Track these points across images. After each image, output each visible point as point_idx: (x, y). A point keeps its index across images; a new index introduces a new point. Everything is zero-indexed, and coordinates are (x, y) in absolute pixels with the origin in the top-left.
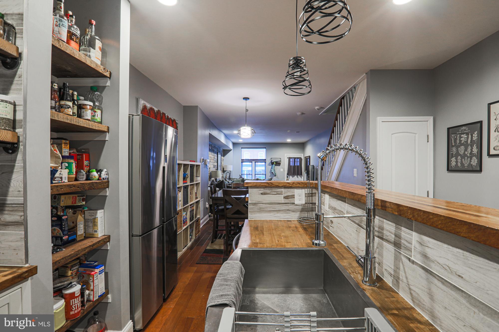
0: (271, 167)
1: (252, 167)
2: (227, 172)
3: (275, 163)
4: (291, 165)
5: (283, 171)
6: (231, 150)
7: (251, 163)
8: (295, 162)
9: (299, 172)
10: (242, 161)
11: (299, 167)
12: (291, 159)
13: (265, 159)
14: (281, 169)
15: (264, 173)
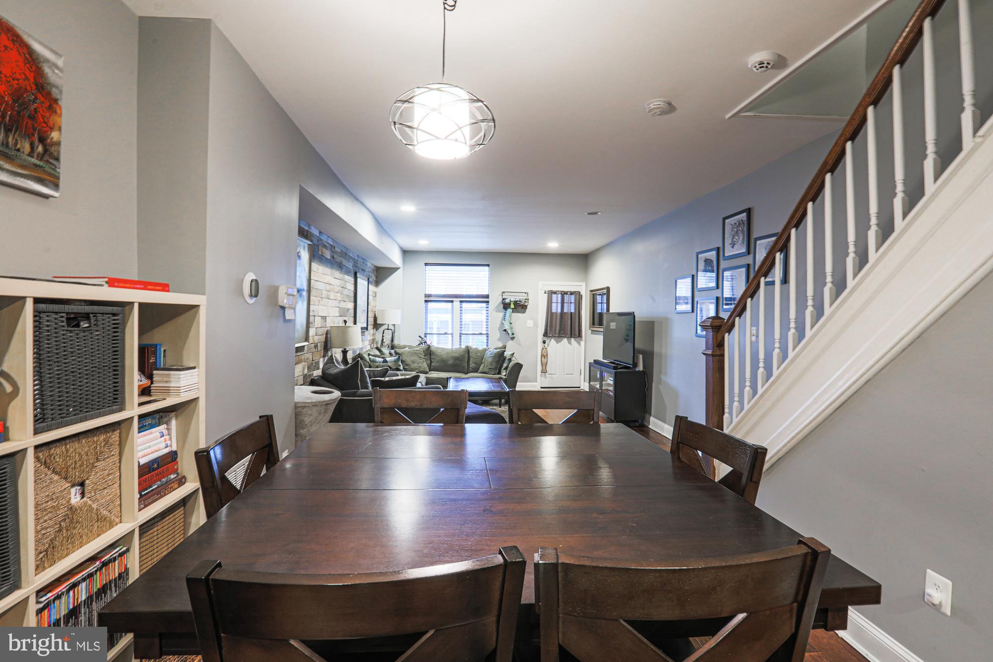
0: (502, 314)
1: (453, 316)
2: (385, 327)
4: (554, 311)
5: (532, 326)
6: (397, 269)
7: (450, 304)
8: (565, 304)
9: (575, 330)
10: (427, 299)
11: (575, 318)
12: (553, 295)
13: (487, 293)
14: (528, 321)
15: (485, 332)
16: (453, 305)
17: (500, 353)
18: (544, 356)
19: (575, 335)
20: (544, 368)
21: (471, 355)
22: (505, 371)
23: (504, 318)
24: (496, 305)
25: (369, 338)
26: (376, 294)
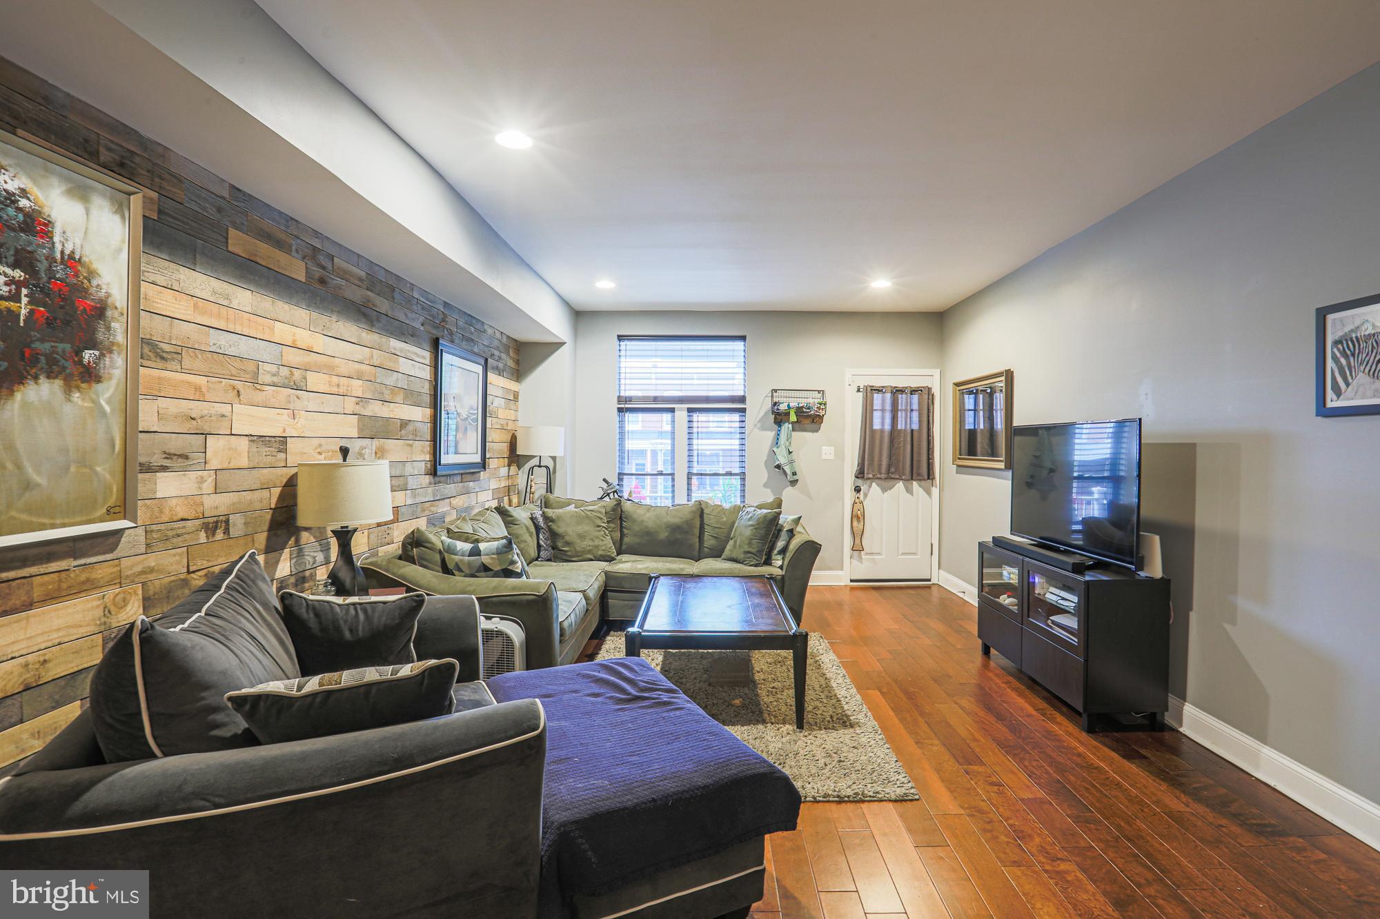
0: (770, 435)
1: (673, 439)
2: (535, 462)
3: (793, 418)
4: (877, 426)
5: (832, 457)
6: (559, 344)
7: (667, 417)
8: (899, 413)
9: (919, 467)
10: (623, 406)
11: (920, 441)
12: (875, 396)
13: (741, 393)
14: (824, 447)
15: (737, 471)
16: (673, 417)
17: (770, 517)
18: (858, 517)
19: (919, 474)
20: (858, 541)
21: (706, 521)
23: (776, 442)
24: (760, 416)
25: (494, 484)
26: (516, 396)
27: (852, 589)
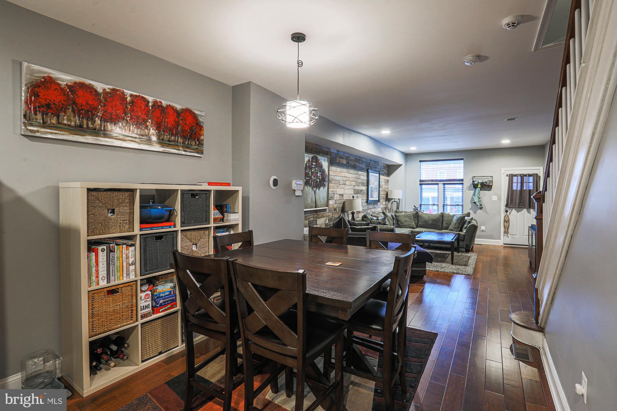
0: (473, 192)
1: (439, 193)
2: (393, 200)
3: (479, 186)
4: (514, 188)
5: (496, 200)
6: (401, 165)
7: (436, 186)
8: (525, 184)
9: (533, 204)
10: (421, 183)
12: (514, 177)
13: (462, 178)
14: (493, 196)
15: (461, 204)
16: (438, 186)
18: (507, 221)
19: (533, 206)
20: (506, 230)
21: (444, 219)
22: (465, 230)
23: (474, 195)
24: (468, 186)
25: (382, 206)
26: (388, 181)
27: (504, 247)
